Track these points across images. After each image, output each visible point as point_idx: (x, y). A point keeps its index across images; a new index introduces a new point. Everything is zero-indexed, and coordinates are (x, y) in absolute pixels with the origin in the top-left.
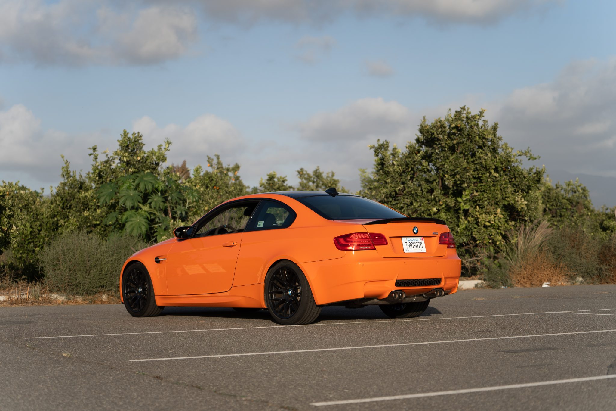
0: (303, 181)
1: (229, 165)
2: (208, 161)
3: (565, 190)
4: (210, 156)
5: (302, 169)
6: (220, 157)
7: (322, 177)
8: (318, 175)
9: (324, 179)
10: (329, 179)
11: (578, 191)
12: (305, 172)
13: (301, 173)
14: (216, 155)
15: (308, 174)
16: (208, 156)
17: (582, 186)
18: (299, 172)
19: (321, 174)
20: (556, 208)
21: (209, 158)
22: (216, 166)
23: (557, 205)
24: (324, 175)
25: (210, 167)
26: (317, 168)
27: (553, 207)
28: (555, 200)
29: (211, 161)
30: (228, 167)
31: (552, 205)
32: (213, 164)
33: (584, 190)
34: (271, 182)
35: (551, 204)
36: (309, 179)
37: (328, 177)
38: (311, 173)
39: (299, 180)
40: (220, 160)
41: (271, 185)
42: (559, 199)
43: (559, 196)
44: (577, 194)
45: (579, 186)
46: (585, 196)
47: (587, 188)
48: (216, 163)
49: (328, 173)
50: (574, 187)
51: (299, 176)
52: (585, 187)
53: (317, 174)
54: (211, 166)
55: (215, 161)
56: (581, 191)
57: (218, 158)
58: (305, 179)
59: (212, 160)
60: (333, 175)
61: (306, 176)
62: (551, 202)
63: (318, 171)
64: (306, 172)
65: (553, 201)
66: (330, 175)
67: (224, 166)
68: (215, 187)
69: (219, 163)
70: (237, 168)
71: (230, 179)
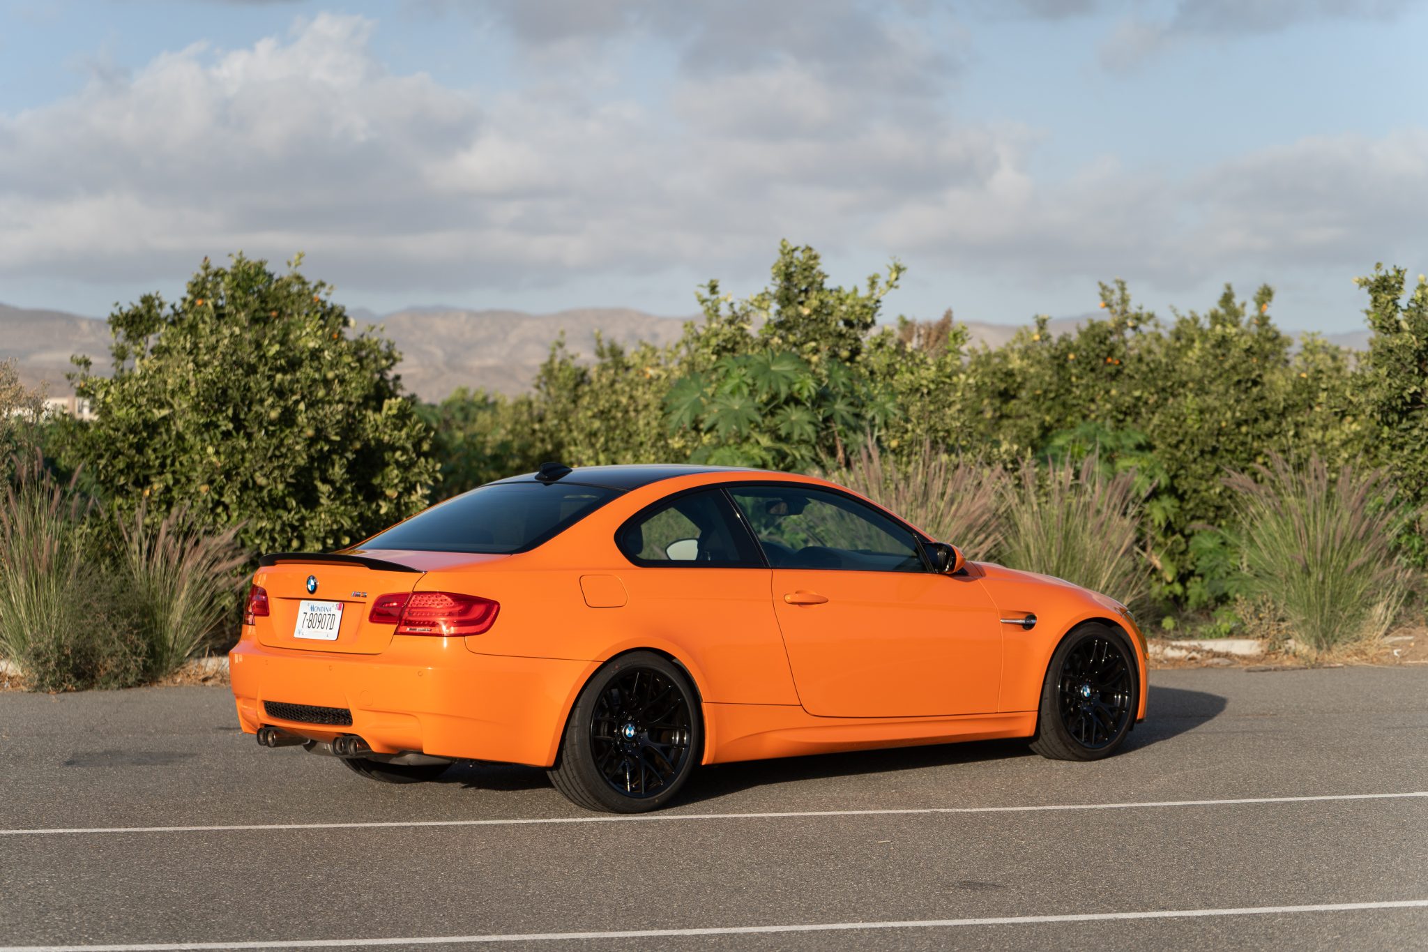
1: (1141, 308)
2: (1103, 295)
4: (1105, 282)
6: (1127, 286)
14: (1117, 282)
16: (1100, 284)
21: (1104, 288)
22: (1118, 308)
25: (1107, 310)
29: (1108, 293)
30: (1138, 311)
32: (1114, 302)
34: (1219, 352)
40: (1127, 292)
41: (1221, 358)
48: (1119, 301)
54: (1109, 305)
55: (1116, 297)
57: (1123, 289)
59: (1112, 292)
67: (1133, 308)
68: (1109, 360)
69: (1124, 301)
70: (1266, 295)
71: (1250, 323)
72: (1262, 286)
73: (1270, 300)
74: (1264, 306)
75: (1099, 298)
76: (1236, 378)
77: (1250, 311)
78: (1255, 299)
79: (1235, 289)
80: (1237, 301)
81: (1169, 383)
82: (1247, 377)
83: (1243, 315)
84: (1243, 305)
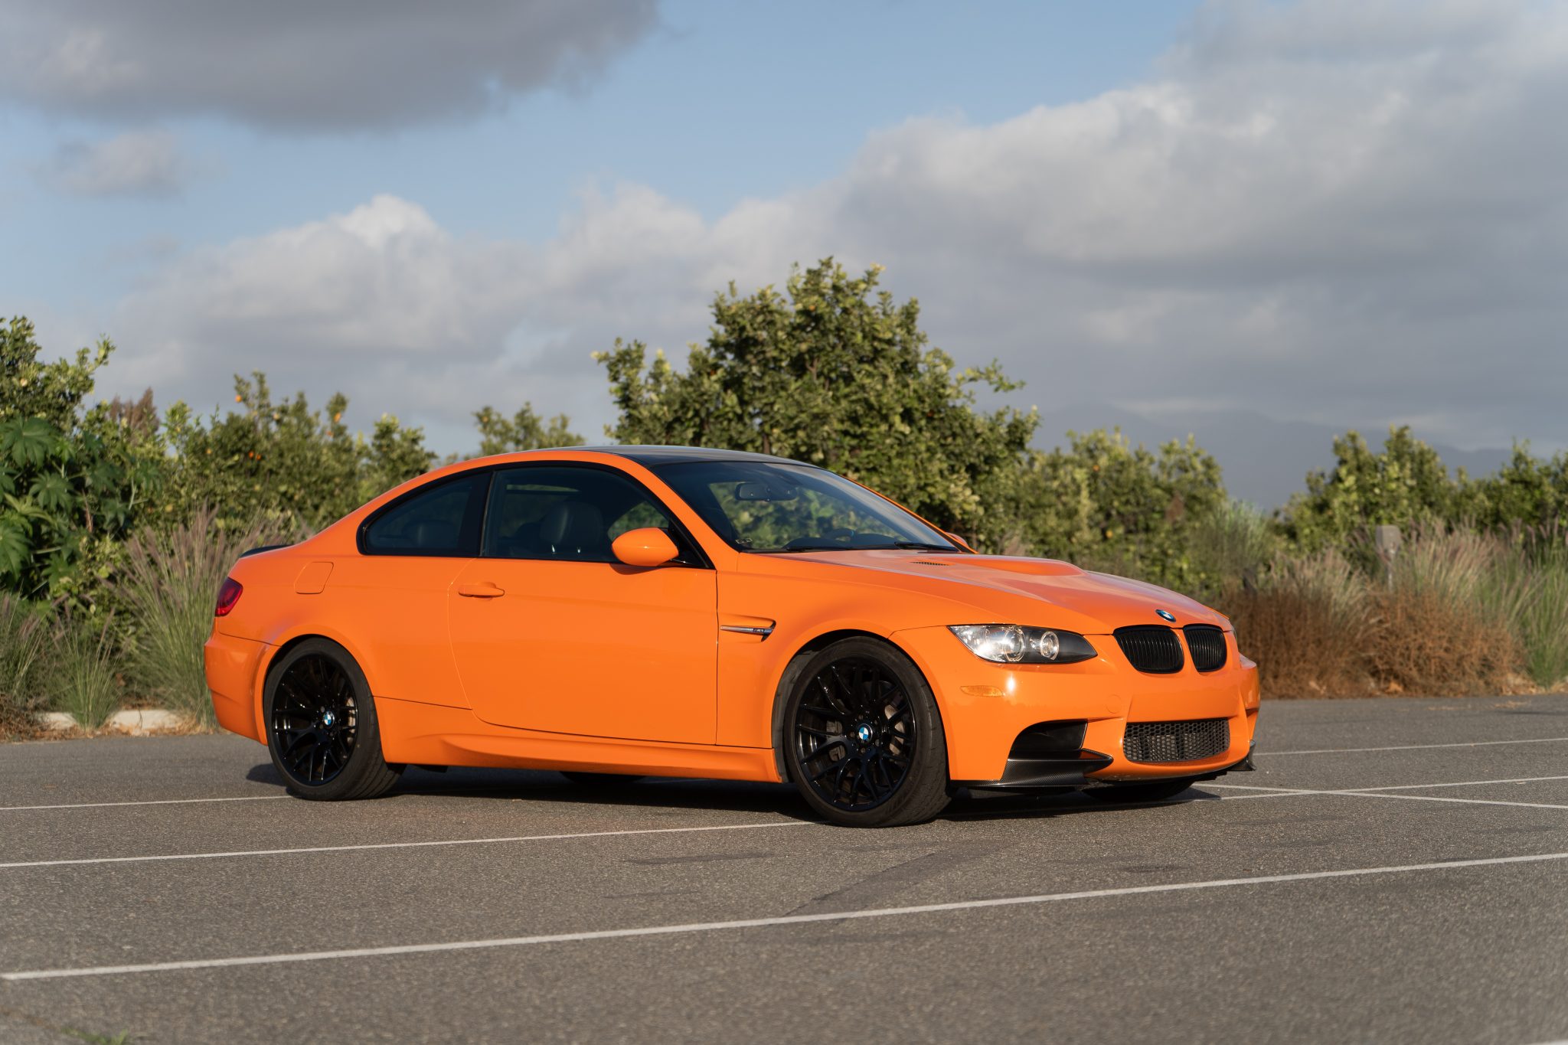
0: (489, 440)
1: (287, 401)
2: (237, 389)
3: (1162, 466)
4: (241, 377)
5: (487, 410)
6: (266, 379)
7: (538, 430)
8: (528, 425)
9: (543, 434)
10: (555, 434)
11: (1194, 469)
12: (494, 418)
13: (486, 420)
14: (255, 374)
15: (504, 423)
16: (236, 377)
17: (1205, 454)
18: (480, 417)
19: (534, 422)
20: (1136, 510)
21: (240, 381)
22: (256, 403)
23: (1138, 504)
24: (544, 426)
25: (242, 405)
26: (525, 407)
27: (1129, 508)
28: (1133, 490)
29: (243, 388)
30: (284, 404)
31: (1127, 502)
32: (250, 395)
33: (1208, 465)
34: (384, 442)
35: (1123, 499)
36: (505, 433)
37: (553, 429)
38: (510, 418)
39: (482, 437)
40: (266, 385)
41: (385, 449)
42: (1142, 489)
43: (1142, 481)
44: (1191, 475)
45: (1196, 455)
46: (1211, 480)
47: (1215, 461)
48: (257, 395)
49: (553, 420)
50: (1184, 457)
51: (480, 426)
52: (1210, 458)
53: (526, 422)
54: (245, 400)
55: (254, 388)
56: (1200, 468)
57: (261, 382)
58: (496, 433)
59: (248, 385)
60: (564, 425)
61: (498, 427)
62: (1124, 494)
63: (527, 415)
64: (499, 415)
65: (1128, 493)
66: (558, 424)
67: (275, 401)
68: (251, 455)
69: (263, 394)
70: (339, 404)
71: (323, 433)
72: (334, 394)
73: (343, 410)
74: (338, 416)
75: (235, 392)
76: (404, 469)
77: (324, 421)
78: (328, 409)
79: (308, 398)
80: (310, 411)
81: (314, 479)
82: (416, 467)
83: (318, 425)
84: (317, 415)
